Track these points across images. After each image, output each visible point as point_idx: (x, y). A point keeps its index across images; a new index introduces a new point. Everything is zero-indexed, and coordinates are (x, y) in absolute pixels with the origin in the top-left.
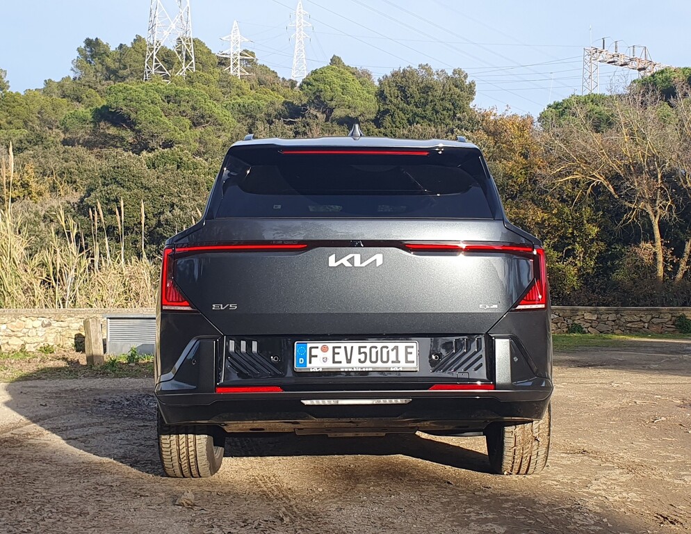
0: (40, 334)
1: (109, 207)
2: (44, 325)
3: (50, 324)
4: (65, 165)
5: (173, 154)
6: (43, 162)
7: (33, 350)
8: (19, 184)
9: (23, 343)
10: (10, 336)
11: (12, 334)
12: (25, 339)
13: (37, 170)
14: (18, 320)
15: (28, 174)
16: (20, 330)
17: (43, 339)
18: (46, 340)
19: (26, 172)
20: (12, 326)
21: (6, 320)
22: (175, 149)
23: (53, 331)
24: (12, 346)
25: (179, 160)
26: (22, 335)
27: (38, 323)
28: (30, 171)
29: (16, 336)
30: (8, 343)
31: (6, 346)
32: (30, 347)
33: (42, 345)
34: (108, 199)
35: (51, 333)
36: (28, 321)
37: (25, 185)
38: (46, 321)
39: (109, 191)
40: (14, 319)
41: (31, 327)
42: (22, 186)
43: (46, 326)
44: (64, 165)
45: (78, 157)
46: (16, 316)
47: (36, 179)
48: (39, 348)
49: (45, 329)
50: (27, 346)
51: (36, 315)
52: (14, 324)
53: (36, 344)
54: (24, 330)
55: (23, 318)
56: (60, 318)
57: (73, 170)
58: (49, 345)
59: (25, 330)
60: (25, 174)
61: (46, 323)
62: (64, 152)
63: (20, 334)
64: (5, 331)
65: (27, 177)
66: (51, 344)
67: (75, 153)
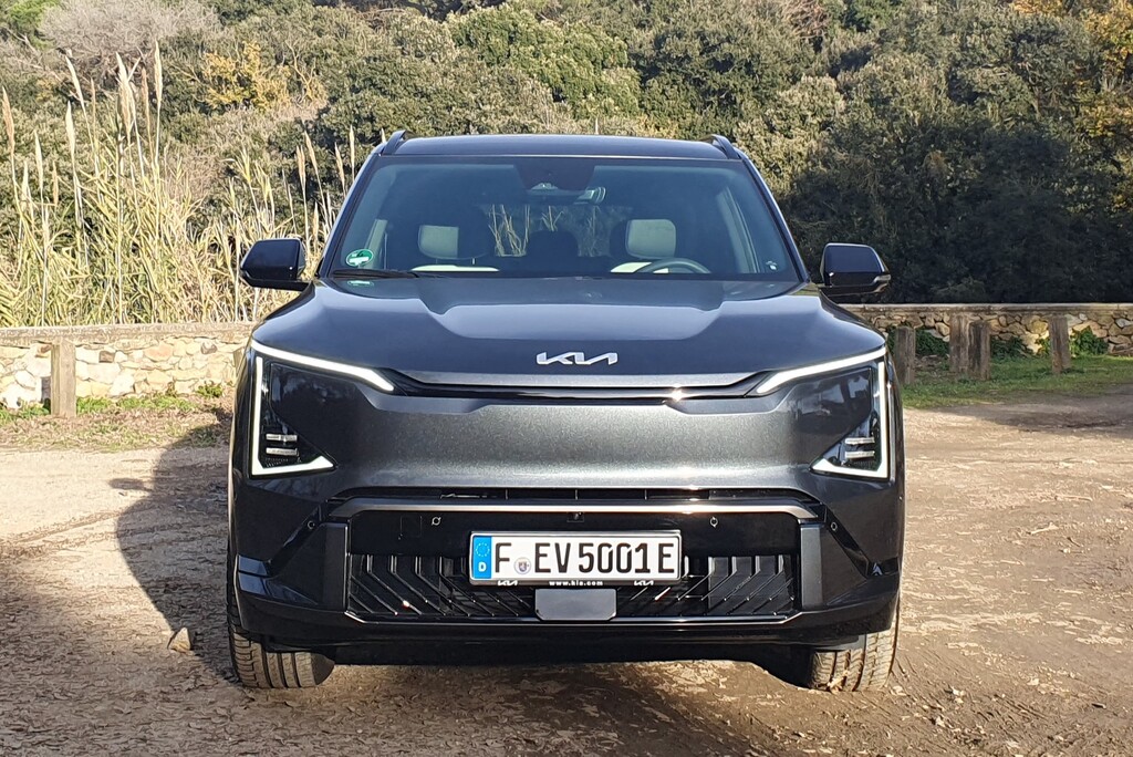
0: (199, 365)
1: (359, 130)
2: (205, 351)
3: (214, 349)
4: (317, 41)
5: (501, 17)
6: (279, 38)
7: (189, 391)
8: (234, 79)
9: (171, 380)
10: (149, 369)
11: (152, 365)
12: (175, 373)
13: (265, 53)
14: (161, 343)
15: (249, 61)
16: (165, 359)
17: (204, 373)
18: (208, 375)
19: (246, 58)
20: (152, 353)
21: (142, 343)
22: (505, 8)
23: (220, 360)
24: (152, 386)
25: (512, 28)
26: (169, 367)
27: (195, 347)
28: (251, 56)
29: (159, 369)
30: (145, 380)
31: (144, 386)
32: (182, 387)
33: (201, 383)
34: (358, 117)
35: (218, 363)
36: (179, 343)
37: (244, 82)
38: (209, 344)
39: (359, 103)
40: (155, 342)
41: (183, 353)
42: (241, 82)
43: (207, 353)
44: (315, 42)
45: (338, 25)
46: (159, 336)
47: (264, 71)
48: (197, 389)
49: (206, 356)
50: (177, 385)
51: (190, 335)
52: (155, 348)
53: (192, 382)
54: (173, 358)
55: (171, 340)
56: (231, 338)
57: (329, 51)
58: (213, 383)
59: (174, 360)
60: (244, 62)
61: (208, 346)
62: (316, 18)
63: (165, 366)
64: (140, 361)
65: (246, 67)
66: (217, 381)
67: (335, 19)
